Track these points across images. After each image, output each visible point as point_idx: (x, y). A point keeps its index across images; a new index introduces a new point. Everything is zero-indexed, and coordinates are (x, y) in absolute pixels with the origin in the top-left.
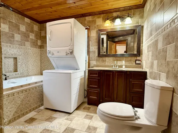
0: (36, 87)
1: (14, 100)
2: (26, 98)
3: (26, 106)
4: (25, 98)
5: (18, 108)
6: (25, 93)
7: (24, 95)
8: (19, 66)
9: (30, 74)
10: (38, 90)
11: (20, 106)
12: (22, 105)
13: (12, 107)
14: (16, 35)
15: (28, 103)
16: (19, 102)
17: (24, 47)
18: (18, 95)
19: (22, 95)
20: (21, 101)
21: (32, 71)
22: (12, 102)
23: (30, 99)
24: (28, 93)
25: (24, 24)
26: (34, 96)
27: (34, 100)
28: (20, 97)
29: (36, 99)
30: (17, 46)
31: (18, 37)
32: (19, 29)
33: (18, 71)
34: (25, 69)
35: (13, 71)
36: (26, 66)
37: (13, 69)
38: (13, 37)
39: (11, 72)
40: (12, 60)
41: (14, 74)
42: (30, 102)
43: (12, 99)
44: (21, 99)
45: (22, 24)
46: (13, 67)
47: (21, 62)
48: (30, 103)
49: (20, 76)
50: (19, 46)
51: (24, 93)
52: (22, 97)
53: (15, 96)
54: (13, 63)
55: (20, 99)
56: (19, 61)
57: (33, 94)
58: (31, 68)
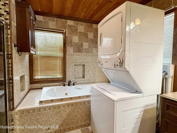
0: (85, 103)
1: (59, 112)
2: (73, 113)
3: (72, 121)
4: (71, 113)
5: (64, 121)
6: (72, 107)
7: (70, 109)
8: (86, 73)
9: (96, 80)
10: (87, 106)
11: (65, 120)
12: (68, 119)
13: (58, 120)
14: (84, 44)
15: (74, 118)
16: (65, 116)
17: (92, 54)
18: (63, 108)
19: (68, 109)
20: (67, 115)
21: (99, 78)
22: (57, 114)
23: (77, 115)
24: (75, 108)
25: (92, 31)
26: (82, 112)
27: (82, 116)
28: (66, 111)
29: (85, 116)
30: (85, 54)
31: (86, 45)
32: (87, 37)
33: (85, 77)
34: (91, 76)
35: (82, 77)
36: (93, 73)
37: (82, 75)
38: (82, 45)
39: (80, 78)
40: (81, 67)
41: (82, 80)
42: (77, 117)
43: (58, 111)
44: (67, 112)
45: (90, 32)
46: (82, 73)
47: (88, 69)
48: (77, 119)
49: (87, 82)
50: (86, 54)
51: (70, 107)
52: (68, 111)
53: (61, 109)
54: (82, 70)
55: (65, 113)
56: (87, 68)
57: (81, 110)
58: (98, 75)
